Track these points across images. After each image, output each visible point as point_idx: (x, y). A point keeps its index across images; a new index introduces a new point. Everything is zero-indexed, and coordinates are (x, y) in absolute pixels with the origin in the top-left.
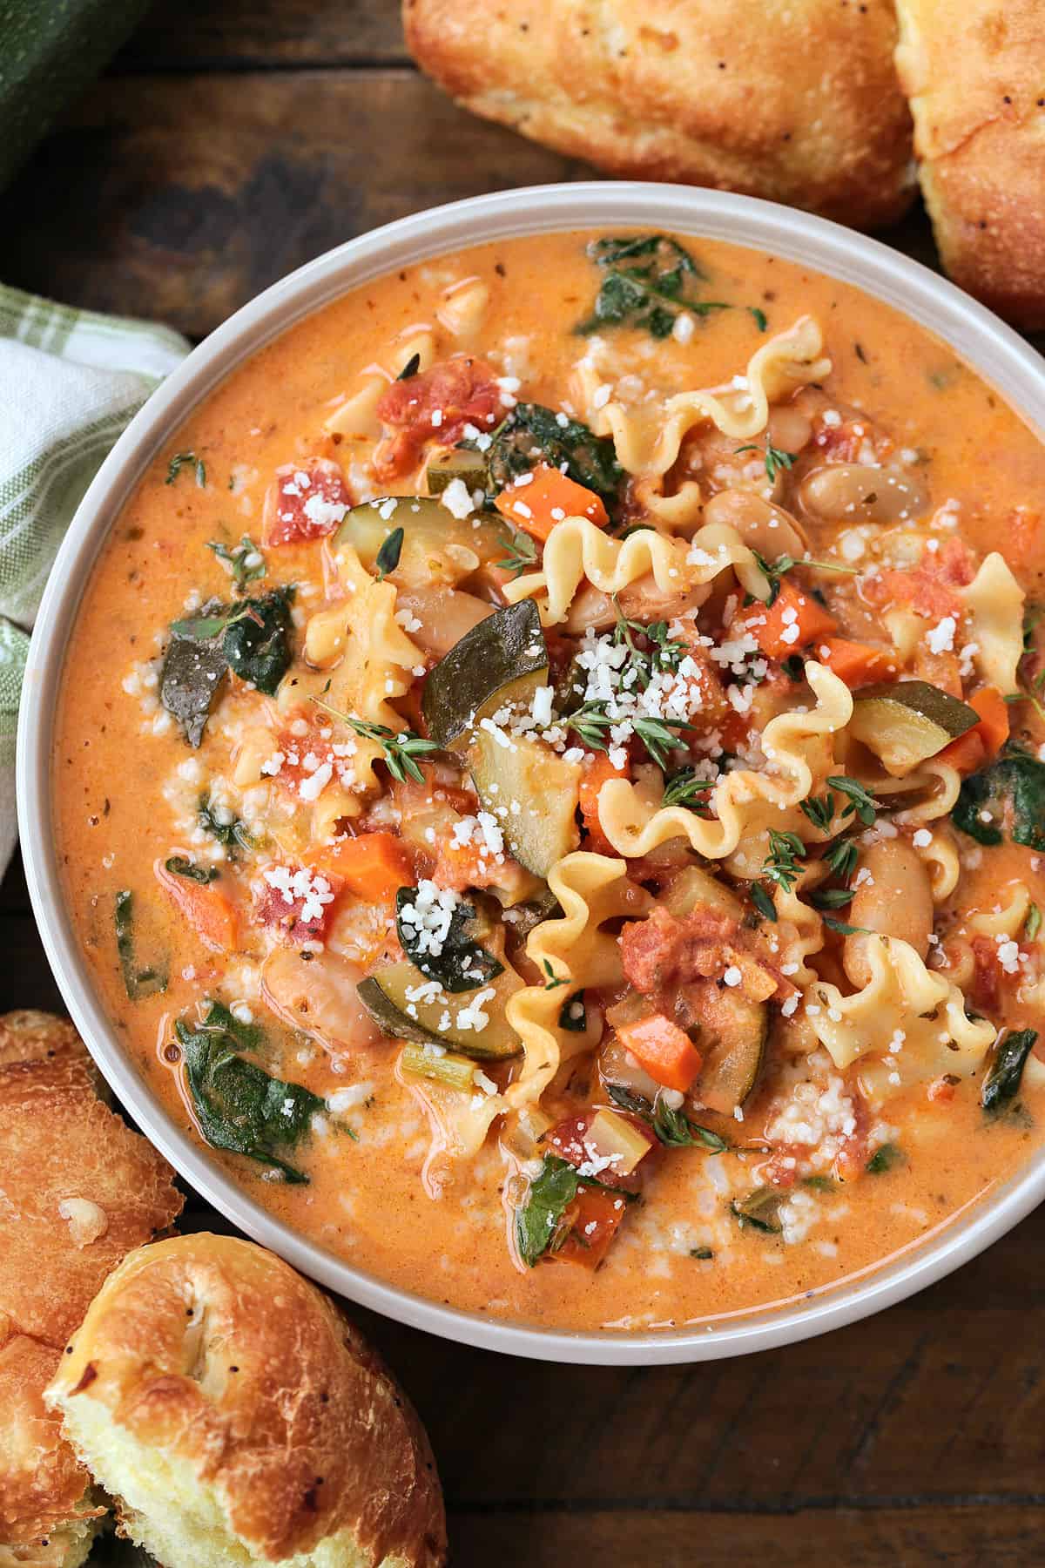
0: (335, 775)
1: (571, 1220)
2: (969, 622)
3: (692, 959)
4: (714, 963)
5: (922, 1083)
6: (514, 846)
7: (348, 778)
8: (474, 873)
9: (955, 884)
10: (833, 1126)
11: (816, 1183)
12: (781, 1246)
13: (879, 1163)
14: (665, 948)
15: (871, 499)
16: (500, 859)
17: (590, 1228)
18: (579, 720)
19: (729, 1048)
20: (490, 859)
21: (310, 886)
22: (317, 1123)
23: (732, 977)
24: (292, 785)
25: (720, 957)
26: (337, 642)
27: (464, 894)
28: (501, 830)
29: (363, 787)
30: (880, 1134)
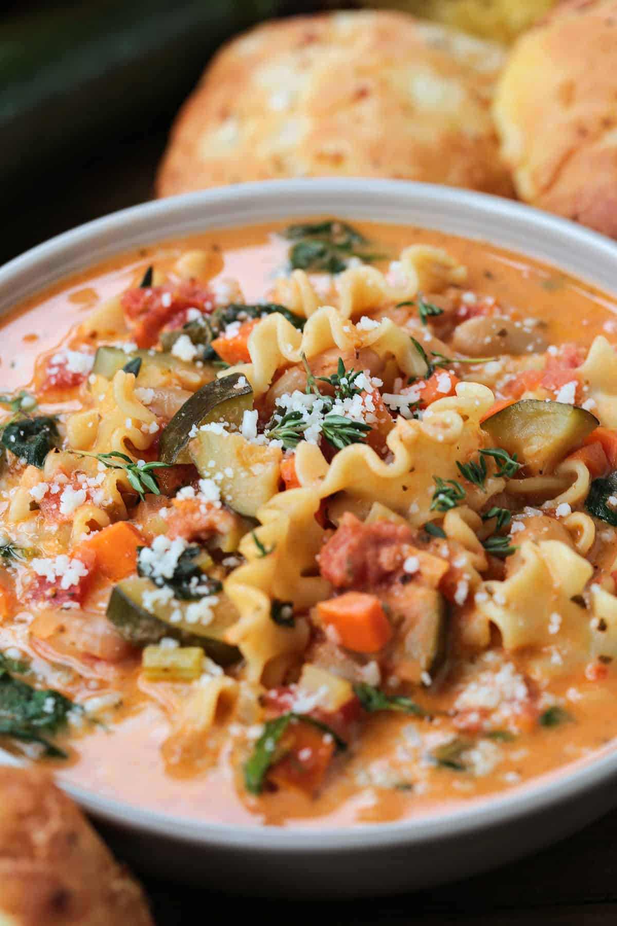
0: (88, 497)
1: (287, 745)
2: (585, 388)
3: (377, 555)
4: (395, 557)
5: (582, 665)
6: (229, 498)
7: (98, 497)
8: (197, 516)
9: (592, 543)
10: (508, 695)
11: (499, 735)
12: (472, 778)
13: (550, 719)
14: (354, 541)
15: (503, 333)
16: (218, 505)
17: (305, 754)
18: (279, 430)
19: (413, 624)
20: (210, 506)
21: (69, 566)
22: (74, 718)
23: (410, 566)
24: (54, 506)
25: (399, 552)
26: (90, 425)
27: (190, 541)
28: (218, 490)
29: (110, 501)
30: (547, 700)
